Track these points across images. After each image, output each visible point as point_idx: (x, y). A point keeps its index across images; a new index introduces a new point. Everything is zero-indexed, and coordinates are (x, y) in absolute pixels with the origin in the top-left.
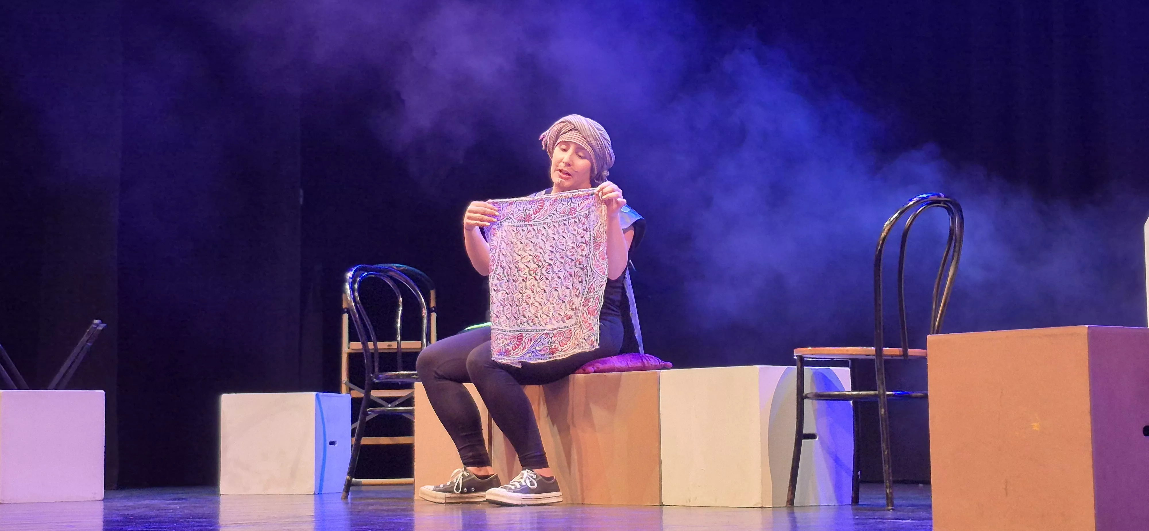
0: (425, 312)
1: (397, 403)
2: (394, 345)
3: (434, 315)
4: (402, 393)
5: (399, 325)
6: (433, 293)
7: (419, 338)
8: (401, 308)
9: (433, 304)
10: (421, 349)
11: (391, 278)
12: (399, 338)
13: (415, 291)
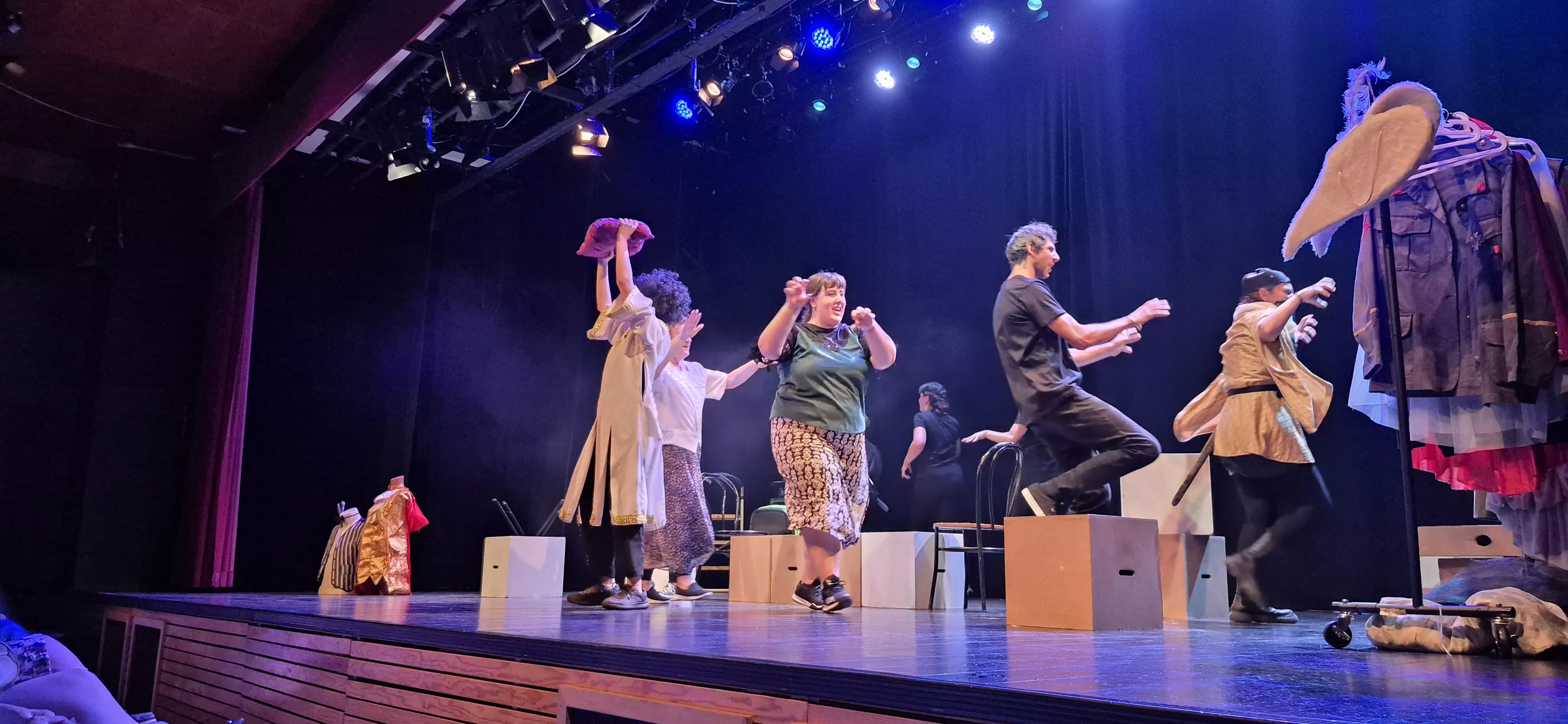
0: (738, 500)
1: (721, 547)
2: (720, 516)
3: (742, 501)
4: (725, 543)
5: (723, 506)
6: (742, 489)
7: (735, 513)
8: (725, 497)
9: (742, 495)
10: (735, 518)
11: (720, 480)
12: (723, 512)
13: (733, 487)
